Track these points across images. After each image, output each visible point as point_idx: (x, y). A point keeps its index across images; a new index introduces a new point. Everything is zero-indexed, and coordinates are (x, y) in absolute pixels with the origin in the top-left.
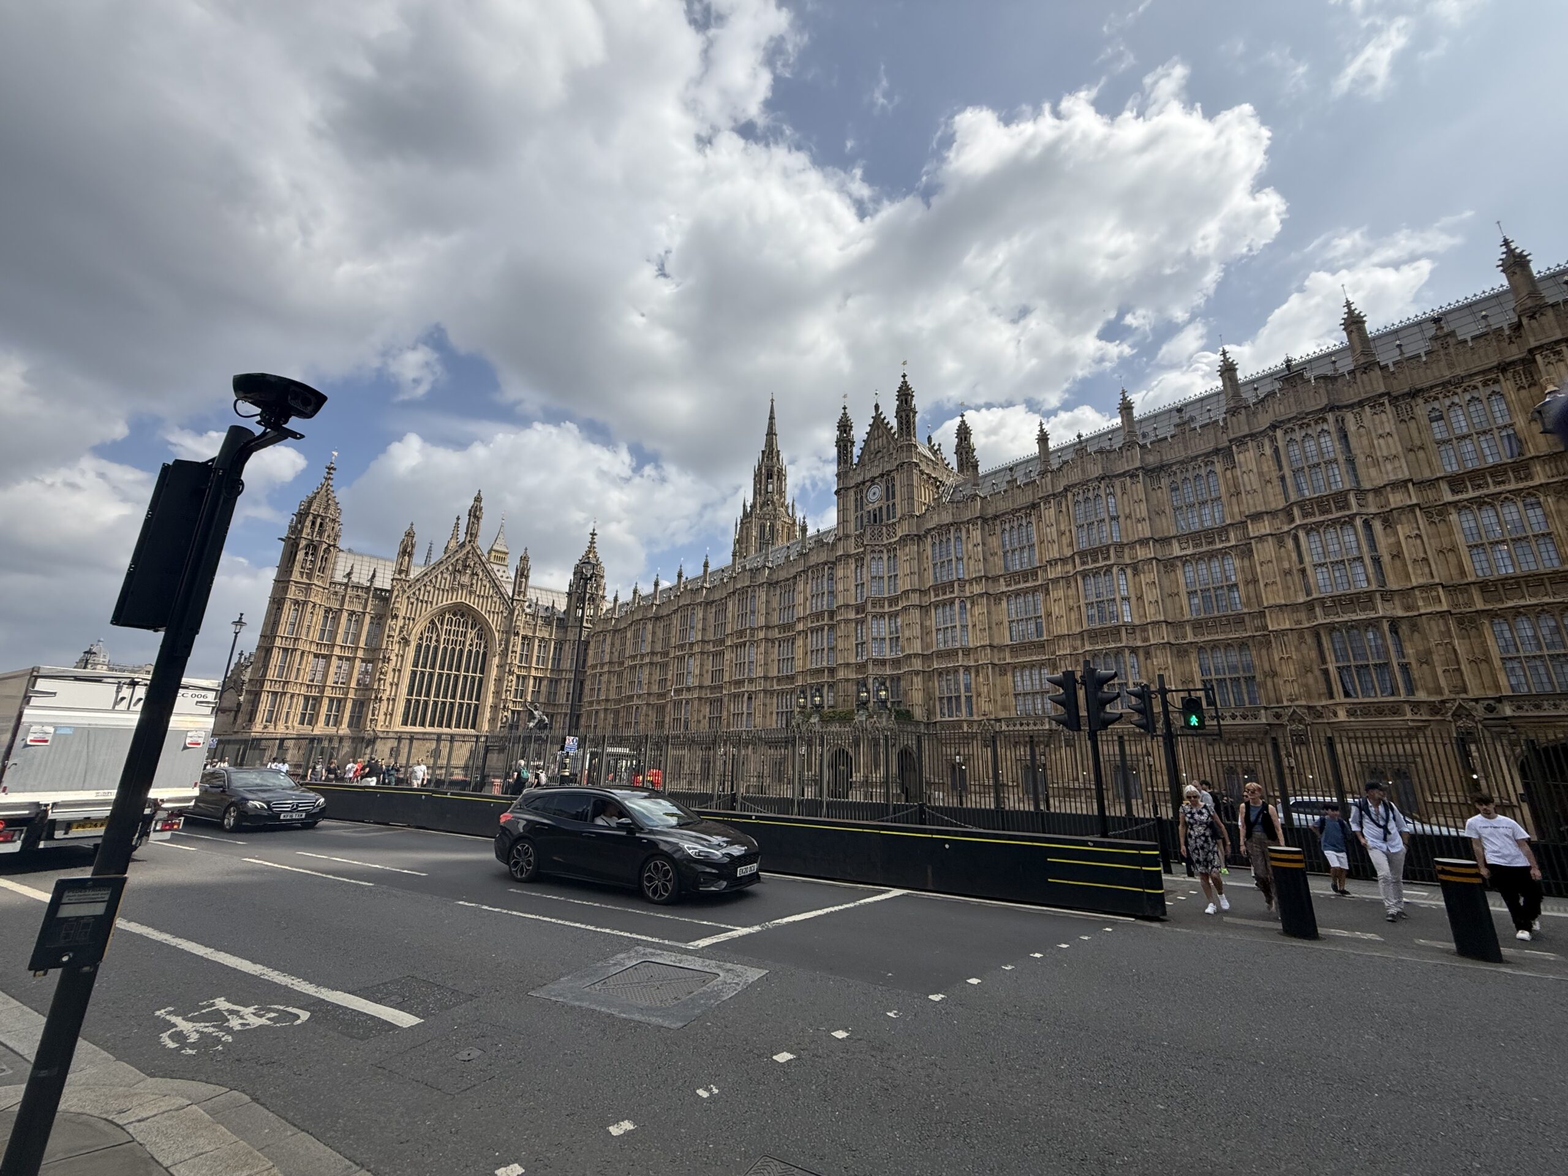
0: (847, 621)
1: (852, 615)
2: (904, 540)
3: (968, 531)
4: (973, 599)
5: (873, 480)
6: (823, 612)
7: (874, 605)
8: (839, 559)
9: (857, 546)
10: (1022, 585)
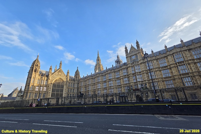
0: (131, 76)
1: (132, 75)
2: (141, 63)
3: (153, 61)
4: (156, 71)
5: (133, 55)
6: (126, 75)
7: (137, 73)
8: (128, 67)
9: (131, 65)
10: (165, 68)
